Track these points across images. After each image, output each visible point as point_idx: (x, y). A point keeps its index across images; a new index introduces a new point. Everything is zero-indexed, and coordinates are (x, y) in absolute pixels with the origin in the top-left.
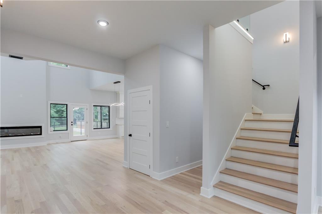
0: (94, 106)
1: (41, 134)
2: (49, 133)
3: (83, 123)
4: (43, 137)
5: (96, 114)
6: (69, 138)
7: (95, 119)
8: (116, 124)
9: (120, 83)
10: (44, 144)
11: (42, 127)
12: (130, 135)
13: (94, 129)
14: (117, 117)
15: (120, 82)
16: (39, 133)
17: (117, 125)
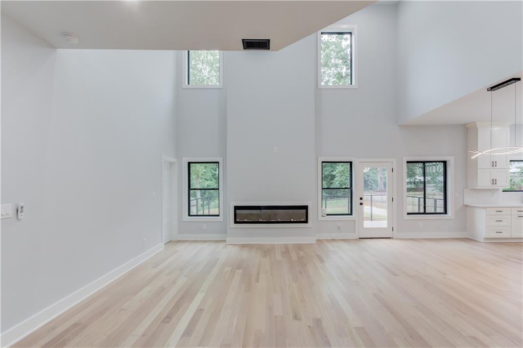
1: (306, 222)
2: (319, 220)
4: (311, 226)
6: (355, 232)
8: (465, 203)
9: (518, 83)
10: (312, 240)
11: (309, 207)
13: (408, 214)
14: (467, 188)
15: (519, 79)
16: (303, 220)
17: (466, 206)
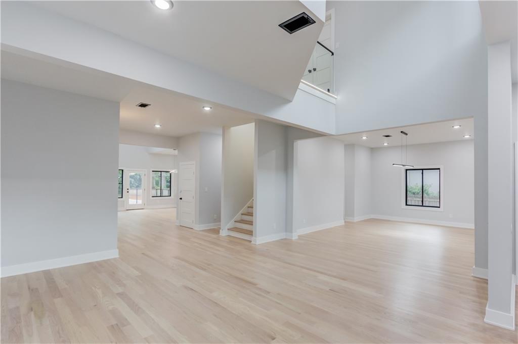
0: (153, 171)
3: (140, 191)
5: (157, 179)
6: (124, 207)
7: (155, 186)
12: (181, 199)
13: (153, 197)
